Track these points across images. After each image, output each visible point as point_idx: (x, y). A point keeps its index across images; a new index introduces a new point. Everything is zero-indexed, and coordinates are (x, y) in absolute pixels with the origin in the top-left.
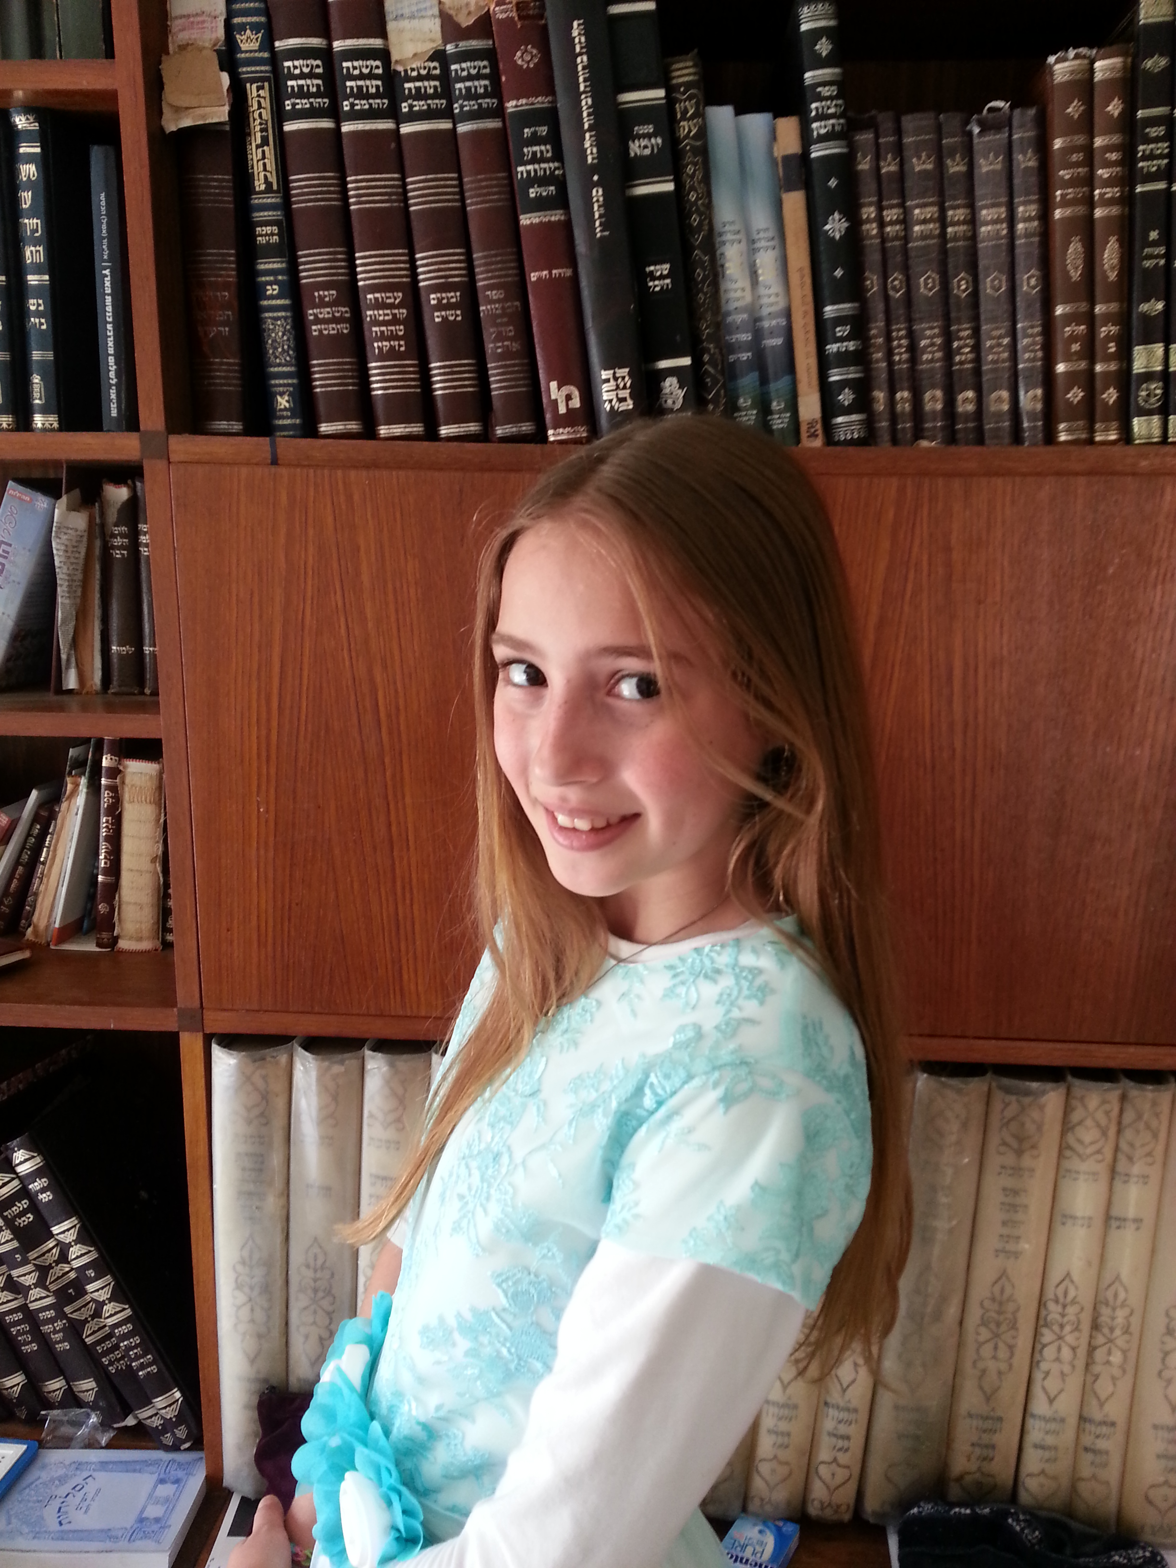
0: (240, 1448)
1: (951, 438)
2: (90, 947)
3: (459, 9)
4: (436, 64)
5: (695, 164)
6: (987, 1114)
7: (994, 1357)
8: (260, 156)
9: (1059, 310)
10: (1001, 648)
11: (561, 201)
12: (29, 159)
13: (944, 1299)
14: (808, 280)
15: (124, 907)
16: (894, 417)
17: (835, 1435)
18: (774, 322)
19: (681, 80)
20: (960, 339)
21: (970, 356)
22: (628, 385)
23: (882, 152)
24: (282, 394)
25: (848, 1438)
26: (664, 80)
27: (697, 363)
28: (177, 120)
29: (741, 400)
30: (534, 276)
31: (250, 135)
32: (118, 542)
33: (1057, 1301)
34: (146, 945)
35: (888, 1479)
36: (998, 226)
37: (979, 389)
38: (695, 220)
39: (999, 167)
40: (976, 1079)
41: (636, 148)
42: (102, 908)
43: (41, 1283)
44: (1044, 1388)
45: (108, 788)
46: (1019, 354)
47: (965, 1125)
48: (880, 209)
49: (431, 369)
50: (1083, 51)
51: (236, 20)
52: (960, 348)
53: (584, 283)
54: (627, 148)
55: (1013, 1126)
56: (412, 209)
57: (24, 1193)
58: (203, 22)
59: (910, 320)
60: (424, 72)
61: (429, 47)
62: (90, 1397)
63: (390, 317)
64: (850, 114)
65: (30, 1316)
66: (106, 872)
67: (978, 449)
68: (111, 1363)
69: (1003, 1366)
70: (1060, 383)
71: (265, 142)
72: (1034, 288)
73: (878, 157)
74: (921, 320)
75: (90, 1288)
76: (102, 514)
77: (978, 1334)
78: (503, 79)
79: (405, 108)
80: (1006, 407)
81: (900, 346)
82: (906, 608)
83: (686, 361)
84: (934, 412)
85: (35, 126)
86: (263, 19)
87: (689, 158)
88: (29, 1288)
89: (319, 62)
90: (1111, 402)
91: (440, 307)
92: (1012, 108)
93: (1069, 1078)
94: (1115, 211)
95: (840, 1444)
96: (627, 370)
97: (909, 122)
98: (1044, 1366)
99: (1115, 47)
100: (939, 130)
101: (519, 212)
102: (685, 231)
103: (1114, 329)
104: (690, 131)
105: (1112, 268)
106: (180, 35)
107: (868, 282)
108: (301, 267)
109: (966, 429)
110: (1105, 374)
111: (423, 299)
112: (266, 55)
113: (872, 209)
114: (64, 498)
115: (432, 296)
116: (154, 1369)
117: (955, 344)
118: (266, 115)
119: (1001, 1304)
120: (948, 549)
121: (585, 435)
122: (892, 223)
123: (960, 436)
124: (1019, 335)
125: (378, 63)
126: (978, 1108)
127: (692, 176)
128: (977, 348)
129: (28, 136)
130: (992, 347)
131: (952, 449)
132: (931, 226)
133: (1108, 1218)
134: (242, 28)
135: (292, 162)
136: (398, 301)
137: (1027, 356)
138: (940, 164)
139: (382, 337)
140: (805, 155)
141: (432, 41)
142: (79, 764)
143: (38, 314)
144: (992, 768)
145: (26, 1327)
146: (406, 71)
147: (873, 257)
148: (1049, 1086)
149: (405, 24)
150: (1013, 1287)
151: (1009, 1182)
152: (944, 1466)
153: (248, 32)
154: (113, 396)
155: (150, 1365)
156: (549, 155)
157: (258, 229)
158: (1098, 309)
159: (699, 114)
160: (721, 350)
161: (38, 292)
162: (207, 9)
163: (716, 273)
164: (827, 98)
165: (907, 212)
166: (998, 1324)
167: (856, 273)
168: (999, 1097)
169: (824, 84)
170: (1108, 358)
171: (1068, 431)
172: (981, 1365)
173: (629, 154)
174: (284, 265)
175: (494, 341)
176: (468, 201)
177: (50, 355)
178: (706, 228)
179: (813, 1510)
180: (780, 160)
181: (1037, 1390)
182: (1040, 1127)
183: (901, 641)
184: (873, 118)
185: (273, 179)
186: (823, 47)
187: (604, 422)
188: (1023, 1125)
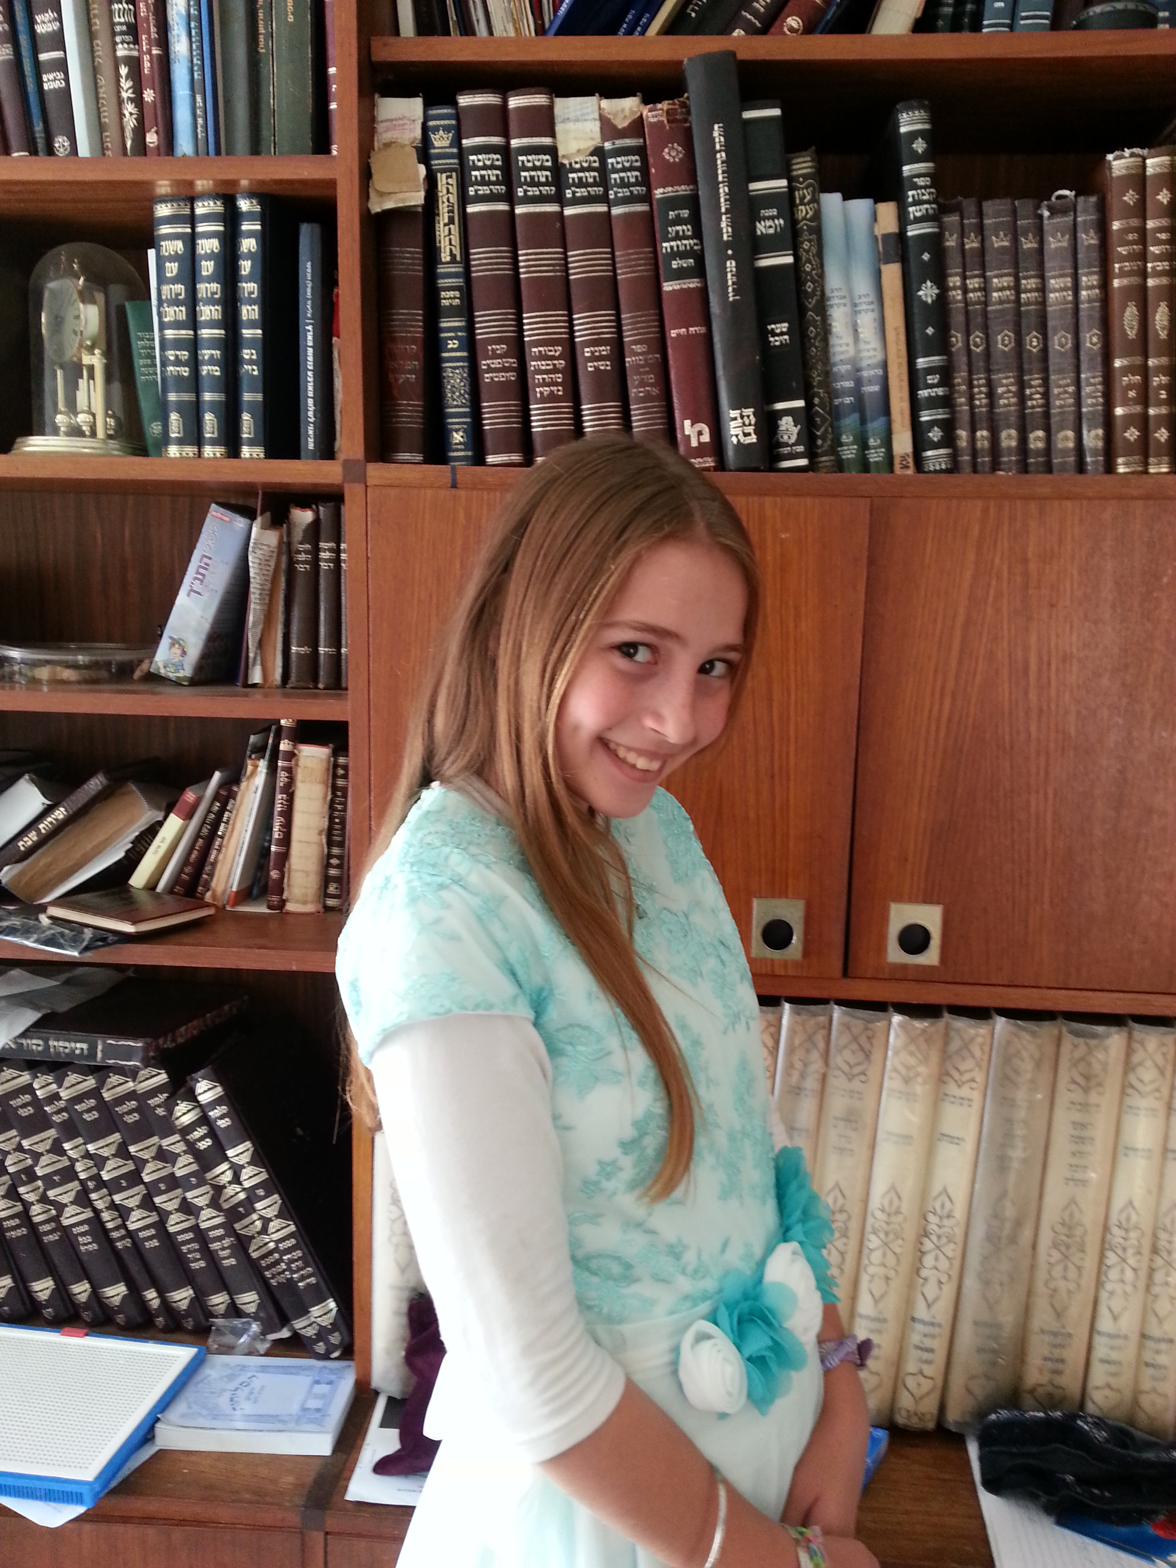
0: (388, 1352)
1: (1024, 468)
2: (263, 909)
3: (615, 115)
4: (596, 158)
5: (810, 241)
6: (1057, 1055)
7: (1065, 1278)
8: (447, 232)
9: (1118, 363)
10: (1071, 645)
11: (699, 271)
12: (251, 234)
13: (1018, 1224)
14: (903, 338)
15: (293, 874)
16: (974, 452)
17: (921, 1349)
18: (872, 373)
19: (800, 172)
20: (1031, 387)
21: (1041, 402)
22: (753, 422)
23: (967, 231)
24: (457, 431)
25: (931, 1350)
26: (786, 172)
27: (809, 405)
28: (381, 203)
29: (844, 437)
30: (673, 333)
31: (438, 215)
32: (302, 557)
33: (1119, 1227)
34: (310, 908)
35: (969, 1391)
36: (1065, 293)
37: (1048, 429)
38: (809, 287)
39: (1065, 244)
40: (1047, 1023)
41: (761, 228)
42: (274, 874)
43: (214, 1203)
44: (1110, 1309)
45: (284, 769)
46: (1083, 399)
47: (1038, 1064)
48: (964, 278)
49: (582, 410)
50: (1137, 150)
51: (431, 123)
52: (1032, 394)
53: (717, 338)
54: (755, 227)
55: (1082, 1067)
56: (572, 277)
57: (204, 1120)
58: (403, 125)
59: (989, 371)
60: (585, 165)
61: (591, 145)
62: (252, 1309)
63: (551, 367)
64: (941, 200)
65: (200, 1235)
66: (280, 843)
67: (1049, 476)
68: (273, 1277)
69: (1072, 1286)
70: (1119, 424)
71: (451, 221)
72: (1094, 345)
73: (962, 235)
74: (999, 371)
75: (259, 1206)
76: (289, 534)
77: (1050, 1255)
78: (653, 170)
79: (569, 194)
80: (1071, 445)
81: (980, 392)
82: (989, 611)
83: (800, 403)
84: (1009, 448)
85: (258, 208)
86: (454, 122)
87: (805, 235)
88: (202, 1208)
89: (498, 156)
90: (1163, 440)
91: (594, 358)
92: (1076, 196)
93: (1131, 1024)
94: (1165, 281)
95: (926, 1356)
96: (752, 410)
97: (989, 206)
98: (1109, 1286)
99: (1163, 148)
100: (1014, 213)
101: (662, 279)
102: (800, 294)
103: (1164, 379)
104: (807, 213)
105: (1163, 329)
106: (384, 135)
107: (953, 339)
108: (477, 326)
109: (1036, 463)
110: (1157, 416)
111: (578, 352)
112: (455, 150)
113: (958, 278)
114: (259, 519)
115: (587, 350)
116: (312, 1280)
117: (1028, 392)
118: (453, 199)
119: (1070, 1228)
120: (1025, 561)
121: (713, 464)
122: (974, 290)
123: (1031, 469)
124: (1083, 384)
125: (548, 157)
126: (1050, 1049)
127: (807, 251)
128: (1046, 395)
129: (251, 216)
130: (1059, 394)
131: (1027, 476)
132: (1008, 292)
133: (1165, 1150)
134: (436, 129)
135: (472, 239)
136: (557, 354)
137: (1089, 401)
138: (1015, 241)
139: (544, 384)
140: (901, 235)
141: (592, 139)
142: (260, 751)
143: (251, 362)
144: (1063, 749)
145: (196, 1246)
146: (570, 164)
147: (958, 319)
148: (1113, 1029)
149: (571, 126)
150: (1081, 1212)
151: (1077, 1117)
152: (1019, 1378)
153: (441, 132)
154: (311, 432)
155: (309, 1276)
156: (690, 233)
157: (443, 293)
158: (1151, 362)
159: (815, 200)
160: (829, 393)
161: (253, 342)
162: (407, 115)
163: (826, 331)
164: (921, 187)
165: (986, 280)
166: (1068, 1247)
167: (944, 330)
168: (1068, 1040)
169: (919, 176)
170: (1159, 403)
171: (1126, 464)
172: (1052, 1285)
173: (755, 232)
174: (463, 324)
175: (637, 387)
176: (619, 271)
177: (259, 397)
178: (818, 293)
179: (901, 1420)
180: (880, 238)
181: (1103, 1311)
182: (1105, 1066)
183: (984, 640)
184: (960, 203)
185: (457, 252)
186: (919, 146)
187: (730, 453)
188: (1089, 1064)
